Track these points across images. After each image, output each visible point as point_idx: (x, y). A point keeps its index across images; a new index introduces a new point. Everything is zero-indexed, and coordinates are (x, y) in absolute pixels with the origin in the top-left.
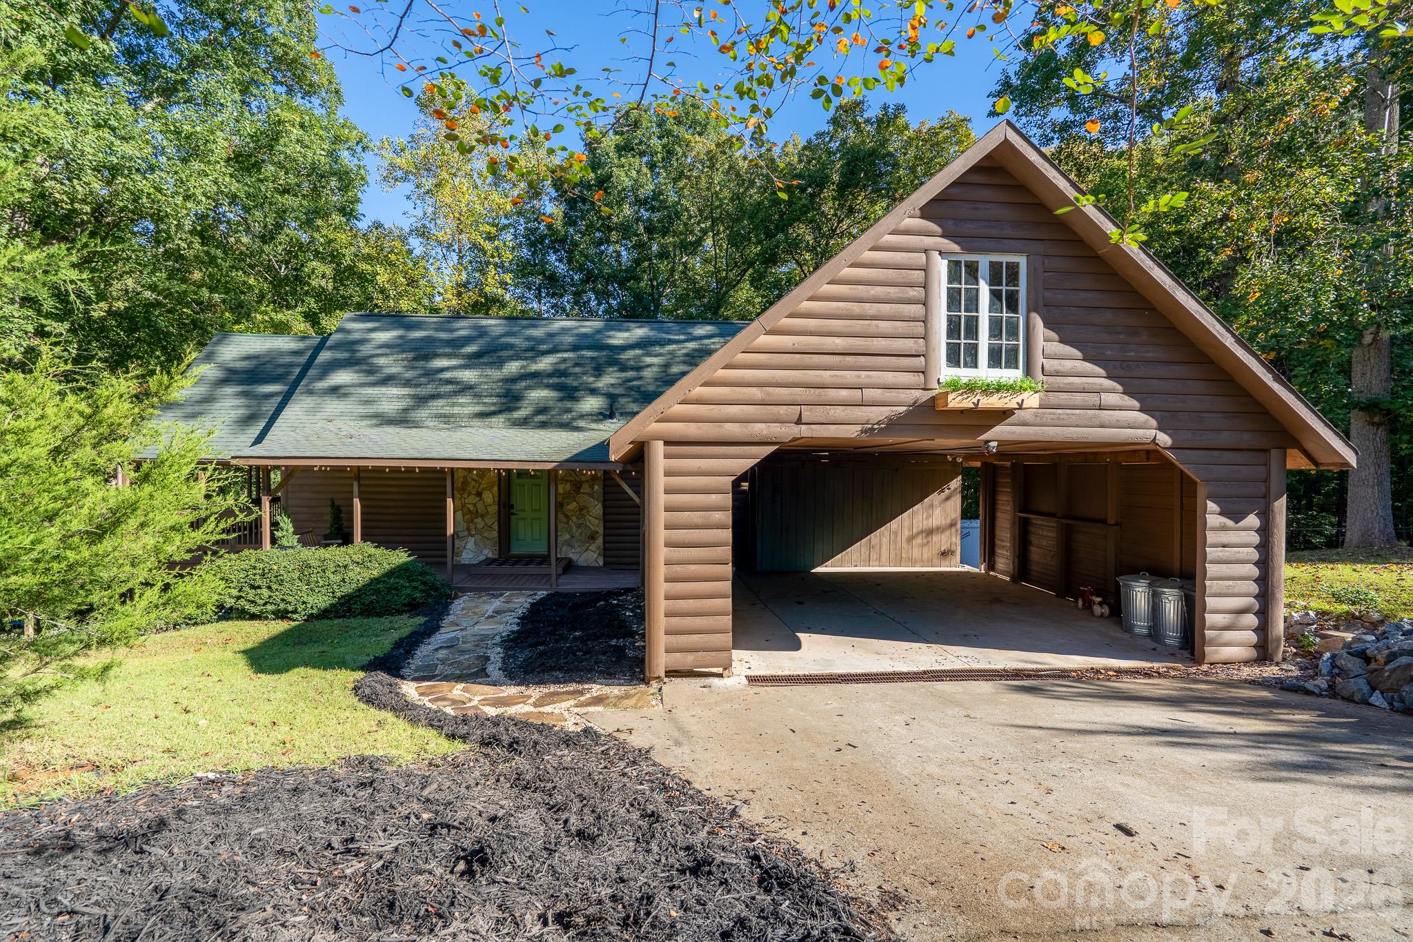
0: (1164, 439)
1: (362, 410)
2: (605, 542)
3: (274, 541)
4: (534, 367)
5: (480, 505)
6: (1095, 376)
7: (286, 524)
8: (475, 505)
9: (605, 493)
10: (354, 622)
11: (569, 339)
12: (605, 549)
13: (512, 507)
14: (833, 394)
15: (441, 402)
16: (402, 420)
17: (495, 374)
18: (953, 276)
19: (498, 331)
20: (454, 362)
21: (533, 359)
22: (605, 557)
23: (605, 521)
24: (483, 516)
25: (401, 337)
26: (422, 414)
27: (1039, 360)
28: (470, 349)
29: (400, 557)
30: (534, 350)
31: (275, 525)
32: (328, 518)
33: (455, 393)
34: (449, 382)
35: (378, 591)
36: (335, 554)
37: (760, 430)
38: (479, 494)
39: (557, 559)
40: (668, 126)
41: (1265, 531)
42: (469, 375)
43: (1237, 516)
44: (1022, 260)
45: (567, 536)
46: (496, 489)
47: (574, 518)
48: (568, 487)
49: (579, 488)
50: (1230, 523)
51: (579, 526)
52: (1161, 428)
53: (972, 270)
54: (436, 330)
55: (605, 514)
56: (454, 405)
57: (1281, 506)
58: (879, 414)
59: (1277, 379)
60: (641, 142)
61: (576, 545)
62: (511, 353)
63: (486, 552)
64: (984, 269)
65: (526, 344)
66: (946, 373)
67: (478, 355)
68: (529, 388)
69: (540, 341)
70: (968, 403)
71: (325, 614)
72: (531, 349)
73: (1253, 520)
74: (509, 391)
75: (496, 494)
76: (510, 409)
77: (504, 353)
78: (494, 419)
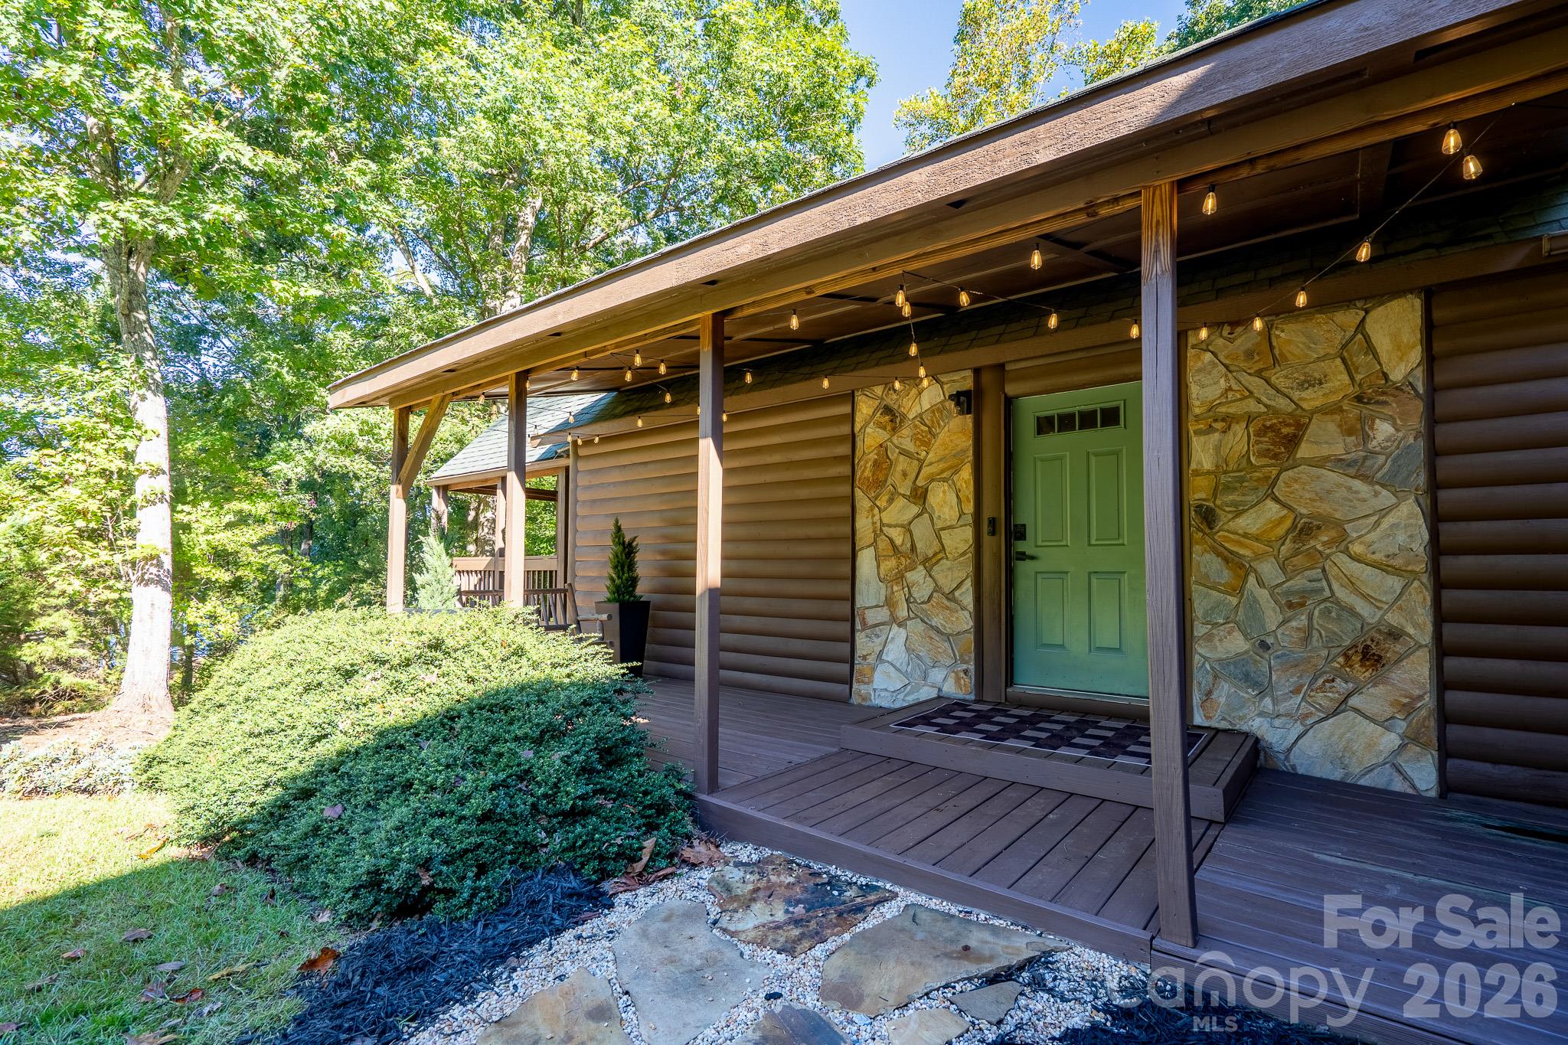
2: (1443, 684)
5: (922, 531)
8: (907, 528)
9: (1434, 453)
12: (1445, 717)
13: (1020, 533)
22: (1446, 752)
23: (1440, 584)
24: (929, 563)
38: (919, 496)
39: (1191, 735)
45: (1237, 644)
46: (966, 473)
47: (1269, 569)
48: (1238, 439)
49: (1293, 442)
51: (1293, 604)
55: (1437, 549)
61: (1283, 681)
63: (937, 675)
75: (968, 491)
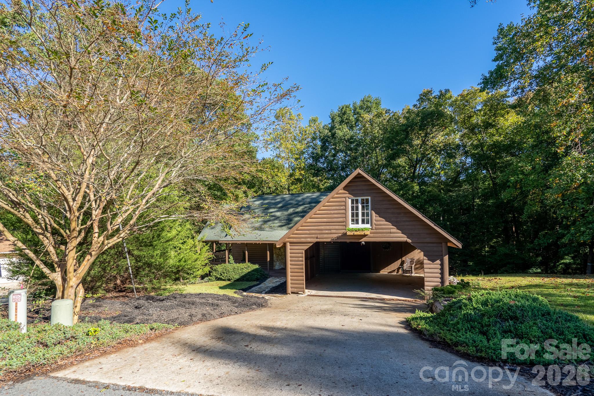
0: (409, 241)
1: (250, 226)
3: (229, 262)
4: (297, 210)
6: (389, 225)
7: (231, 257)
8: (279, 252)
10: (244, 282)
11: (308, 200)
14: (324, 231)
15: (271, 222)
16: (260, 229)
17: (286, 213)
18: (352, 203)
19: (288, 199)
20: (275, 210)
21: (297, 207)
24: (281, 256)
25: (262, 203)
26: (266, 226)
27: (374, 222)
28: (280, 205)
29: (256, 266)
30: (298, 205)
31: (229, 258)
32: (242, 256)
33: (275, 220)
34: (273, 216)
35: (250, 275)
36: (241, 265)
37: (309, 240)
38: (280, 249)
40: (358, 110)
41: (442, 265)
42: (278, 214)
43: (433, 261)
44: (369, 198)
50: (431, 263)
52: (408, 238)
53: (357, 201)
54: (272, 200)
56: (274, 223)
57: (446, 258)
58: (335, 236)
59: (435, 225)
60: (347, 119)
62: (290, 206)
63: (282, 266)
64: (360, 201)
65: (296, 203)
66: (351, 226)
67: (282, 207)
68: (295, 217)
69: (299, 201)
70: (352, 234)
71: (238, 280)
72: (296, 204)
73: (438, 262)
74: (289, 218)
75: (284, 249)
76: (289, 224)
77: (289, 206)
78: (284, 227)
